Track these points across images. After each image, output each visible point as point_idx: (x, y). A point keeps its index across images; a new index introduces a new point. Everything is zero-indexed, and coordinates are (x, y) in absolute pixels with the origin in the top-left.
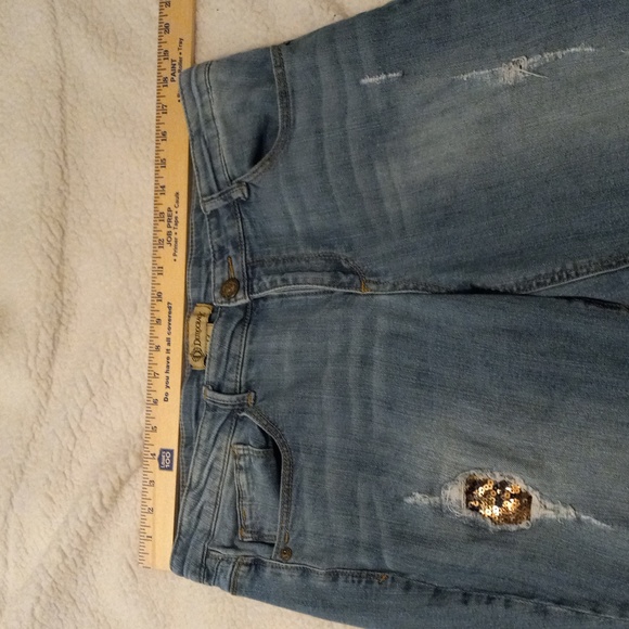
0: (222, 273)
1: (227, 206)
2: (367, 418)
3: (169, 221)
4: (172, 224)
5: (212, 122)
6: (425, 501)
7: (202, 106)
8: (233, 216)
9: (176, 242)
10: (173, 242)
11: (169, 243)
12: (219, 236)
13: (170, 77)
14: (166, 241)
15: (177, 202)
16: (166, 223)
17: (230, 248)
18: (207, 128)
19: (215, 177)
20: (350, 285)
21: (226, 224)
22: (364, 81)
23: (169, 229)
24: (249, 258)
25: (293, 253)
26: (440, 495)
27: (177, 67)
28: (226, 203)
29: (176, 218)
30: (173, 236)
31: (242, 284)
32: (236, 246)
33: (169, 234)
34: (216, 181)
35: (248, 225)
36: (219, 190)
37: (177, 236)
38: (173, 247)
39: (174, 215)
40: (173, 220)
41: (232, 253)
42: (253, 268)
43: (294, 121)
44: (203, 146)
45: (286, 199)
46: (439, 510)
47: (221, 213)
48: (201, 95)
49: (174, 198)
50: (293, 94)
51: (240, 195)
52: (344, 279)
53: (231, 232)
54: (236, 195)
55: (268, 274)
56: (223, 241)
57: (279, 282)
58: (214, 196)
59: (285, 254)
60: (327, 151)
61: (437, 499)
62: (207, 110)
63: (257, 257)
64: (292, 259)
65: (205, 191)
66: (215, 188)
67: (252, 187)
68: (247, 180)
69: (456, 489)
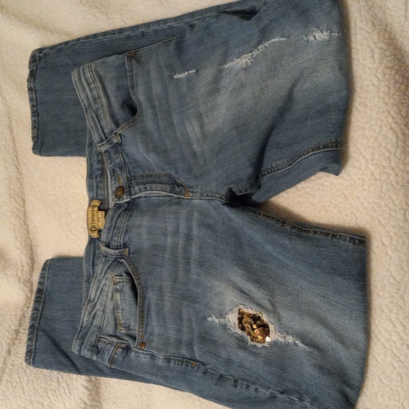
0: (115, 184)
1: (113, 147)
2: (188, 271)
5: (98, 100)
6: (217, 321)
7: (91, 90)
8: (117, 152)
12: (111, 163)
17: (118, 169)
18: (95, 103)
19: (103, 131)
20: (180, 193)
21: (114, 157)
22: (175, 77)
24: (128, 175)
25: (151, 172)
26: (225, 318)
28: (111, 146)
31: (126, 190)
32: (121, 169)
34: (104, 133)
35: (125, 157)
36: (106, 138)
41: (119, 172)
42: (131, 180)
44: (93, 114)
46: (225, 327)
47: (110, 150)
48: (89, 85)
51: (117, 141)
52: (177, 189)
53: (117, 161)
54: (115, 141)
55: (138, 184)
56: (113, 166)
57: (143, 189)
58: (104, 143)
59: (147, 173)
60: (159, 118)
61: (223, 320)
62: (95, 93)
63: (132, 174)
64: (151, 176)
65: (98, 140)
66: (104, 137)
69: (233, 316)
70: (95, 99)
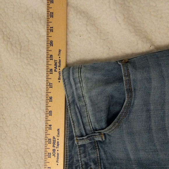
1: (91, 143)
3: (54, 144)
4: (56, 146)
5: (82, 98)
7: (76, 89)
9: (58, 155)
10: (56, 155)
11: (54, 155)
12: (85, 157)
13: (54, 69)
14: (52, 154)
15: (59, 134)
16: (52, 144)
17: (92, 164)
18: (79, 101)
19: (84, 127)
21: (90, 152)
23: (54, 148)
27: (58, 64)
28: (91, 141)
29: (58, 142)
30: (56, 152)
33: (54, 150)
34: (85, 129)
35: (102, 153)
36: (87, 135)
37: (58, 152)
38: (56, 157)
39: (57, 141)
40: (56, 143)
43: (133, 104)
44: (77, 110)
45: (127, 143)
47: (87, 146)
48: (76, 84)
49: (57, 132)
50: (135, 91)
53: (93, 156)
56: (87, 160)
58: (84, 138)
62: (79, 91)
65: (78, 134)
66: (84, 133)
67: (107, 136)
68: (105, 133)
70: (79, 98)
